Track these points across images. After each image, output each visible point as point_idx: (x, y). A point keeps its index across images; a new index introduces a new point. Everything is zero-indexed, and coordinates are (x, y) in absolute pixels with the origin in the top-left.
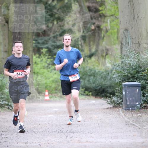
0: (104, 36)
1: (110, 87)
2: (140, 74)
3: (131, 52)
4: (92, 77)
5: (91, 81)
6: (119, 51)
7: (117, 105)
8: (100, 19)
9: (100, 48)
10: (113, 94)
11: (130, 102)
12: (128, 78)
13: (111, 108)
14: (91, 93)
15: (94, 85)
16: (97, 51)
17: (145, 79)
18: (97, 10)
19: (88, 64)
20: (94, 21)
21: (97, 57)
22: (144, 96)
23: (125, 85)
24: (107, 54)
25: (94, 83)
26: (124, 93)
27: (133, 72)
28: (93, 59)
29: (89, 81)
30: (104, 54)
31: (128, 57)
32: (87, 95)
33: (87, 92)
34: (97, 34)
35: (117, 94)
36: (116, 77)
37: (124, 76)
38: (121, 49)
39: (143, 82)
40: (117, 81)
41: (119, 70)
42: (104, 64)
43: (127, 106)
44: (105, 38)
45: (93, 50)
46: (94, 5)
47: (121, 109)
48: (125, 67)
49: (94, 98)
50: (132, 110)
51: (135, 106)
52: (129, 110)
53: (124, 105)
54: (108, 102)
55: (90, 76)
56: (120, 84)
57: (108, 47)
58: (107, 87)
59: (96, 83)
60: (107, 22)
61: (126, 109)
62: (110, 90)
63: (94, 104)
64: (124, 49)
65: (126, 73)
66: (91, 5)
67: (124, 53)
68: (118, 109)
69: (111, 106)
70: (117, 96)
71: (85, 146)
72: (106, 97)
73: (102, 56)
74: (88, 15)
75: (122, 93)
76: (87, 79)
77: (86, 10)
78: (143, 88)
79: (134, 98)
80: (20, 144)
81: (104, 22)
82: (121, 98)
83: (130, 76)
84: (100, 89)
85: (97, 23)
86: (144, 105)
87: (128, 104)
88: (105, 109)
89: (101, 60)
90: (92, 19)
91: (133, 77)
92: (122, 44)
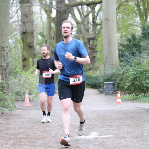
0: (96, 61)
1: (99, 84)
2: (112, 79)
3: (108, 68)
4: (91, 79)
5: (90, 81)
6: (103, 67)
7: (101, 92)
8: (94, 53)
9: (95, 66)
10: (100, 87)
11: (107, 91)
12: (107, 80)
13: (99, 94)
14: (89, 87)
15: (91, 83)
16: (93, 67)
17: (114, 81)
18: (93, 49)
19: (89, 73)
20: (92, 54)
21: (93, 70)
22: (114, 88)
23: (106, 84)
24: (97, 69)
25: (91, 82)
26: (105, 87)
27: (109, 77)
28: (91, 71)
29: (89, 81)
30: (96, 69)
31: (107, 70)
32: (88, 87)
33: (88, 86)
34: (93, 60)
35: (102, 87)
36: (101, 80)
37: (105, 79)
38: (104, 67)
39: (114, 82)
40: (102, 81)
41: (103, 76)
42: (96, 73)
43: (106, 93)
44: (97, 62)
45: (91, 67)
46: (92, 46)
47: (103, 94)
48: (106, 75)
49: (91, 89)
50: (108, 94)
51: (109, 93)
52: (107, 94)
53: (105, 92)
54: (97, 91)
55: (90, 78)
56: (103, 83)
57: (98, 66)
58: (97, 84)
59: (92, 82)
60: (98, 54)
61: (105, 94)
62: (98, 85)
63: (91, 92)
64: (106, 67)
65: (106, 78)
66: (91, 46)
67: (105, 69)
68: (102, 94)
69: (99, 93)
70: (102, 88)
71: (87, 111)
72: (97, 88)
73: (95, 70)
74: (89, 51)
75: (104, 87)
76: (88, 80)
77: (88, 49)
78: (114, 85)
79: (109, 89)
80: (57, 109)
81: (96, 54)
82: (104, 89)
83: (108, 79)
84: (94, 85)
85: (93, 55)
86: (114, 92)
87: (107, 92)
88: (95, 94)
89: (95, 71)
90: (91, 52)
91: (109, 80)
92: (104, 65)
